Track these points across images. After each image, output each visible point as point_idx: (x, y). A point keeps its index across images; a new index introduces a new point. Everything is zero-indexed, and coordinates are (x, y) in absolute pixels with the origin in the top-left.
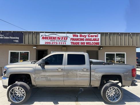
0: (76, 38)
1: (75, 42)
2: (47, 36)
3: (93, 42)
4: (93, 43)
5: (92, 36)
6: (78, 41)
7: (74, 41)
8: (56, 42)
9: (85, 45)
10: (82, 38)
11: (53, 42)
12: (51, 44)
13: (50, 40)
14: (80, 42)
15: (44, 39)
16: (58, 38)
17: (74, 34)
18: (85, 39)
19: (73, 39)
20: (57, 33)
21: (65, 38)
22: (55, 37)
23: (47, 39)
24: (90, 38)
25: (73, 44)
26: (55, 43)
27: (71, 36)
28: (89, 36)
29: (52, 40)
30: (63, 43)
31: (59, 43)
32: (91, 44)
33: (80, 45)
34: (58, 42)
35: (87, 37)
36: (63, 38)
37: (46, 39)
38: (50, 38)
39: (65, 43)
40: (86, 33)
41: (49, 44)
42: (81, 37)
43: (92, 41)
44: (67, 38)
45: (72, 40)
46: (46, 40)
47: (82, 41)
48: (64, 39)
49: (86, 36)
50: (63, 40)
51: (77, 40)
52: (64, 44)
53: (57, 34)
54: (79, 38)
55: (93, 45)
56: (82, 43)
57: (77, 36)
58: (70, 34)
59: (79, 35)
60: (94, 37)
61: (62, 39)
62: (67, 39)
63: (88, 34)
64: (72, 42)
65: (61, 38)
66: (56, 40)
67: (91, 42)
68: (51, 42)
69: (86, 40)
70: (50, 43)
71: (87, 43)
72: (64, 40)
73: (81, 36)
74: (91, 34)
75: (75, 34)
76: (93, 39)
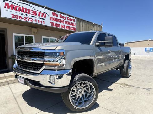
1: (55, 23)
2: (15, 5)
3: (72, 26)
4: (71, 28)
5: (70, 20)
6: (58, 23)
8: (30, 17)
9: (65, 28)
11: (25, 16)
12: (22, 20)
13: (21, 12)
14: (60, 24)
15: (9, 8)
16: (34, 12)
17: (53, 12)
18: (65, 21)
19: (53, 19)
20: (31, 3)
22: (29, 10)
23: (16, 9)
24: (69, 21)
25: (53, 25)
26: (30, 20)
28: (68, 19)
29: (25, 13)
30: (41, 21)
31: (36, 20)
32: (69, 29)
33: (60, 28)
34: (34, 19)
36: (41, 14)
37: (12, 9)
38: (21, 9)
39: (44, 22)
40: (65, 14)
41: (18, 19)
42: (61, 18)
43: (70, 25)
44: (45, 15)
45: (51, 19)
46: (14, 11)
47: (62, 24)
48: (42, 16)
49: (65, 18)
51: (57, 20)
52: (43, 24)
53: (31, 5)
54: (59, 19)
55: (72, 30)
56: (62, 26)
57: (57, 16)
58: (49, 10)
59: (59, 14)
60: (72, 21)
61: (39, 15)
62: (45, 17)
65: (38, 13)
66: (30, 15)
68: (23, 16)
69: (66, 23)
70: (21, 18)
72: (42, 18)
73: (61, 16)
74: (70, 17)
75: (55, 12)
76: (72, 23)
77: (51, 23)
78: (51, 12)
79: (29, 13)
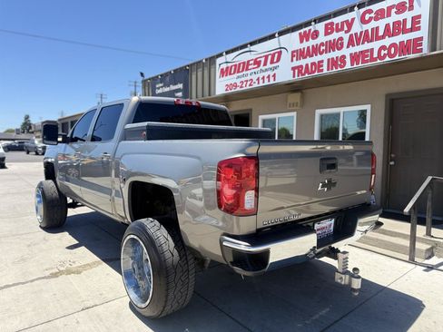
0: (312, 43)
1: (307, 65)
2: (230, 65)
3: (387, 42)
4: (383, 52)
5: (382, 14)
6: (316, 59)
7: (303, 62)
8: (249, 77)
9: (348, 66)
10: (335, 36)
11: (242, 79)
12: (238, 89)
14: (325, 57)
15: (223, 76)
16: (255, 61)
17: (302, 31)
18: (346, 38)
19: (301, 54)
20: (252, 44)
21: (273, 56)
22: (248, 62)
23: (230, 74)
24: (372, 25)
25: (300, 72)
26: (249, 83)
27: (292, 41)
28: (367, 17)
29: (241, 74)
30: (269, 77)
31: (258, 79)
32: (373, 59)
33: (325, 71)
34: (255, 78)
35: (357, 28)
36: (270, 57)
37: (227, 75)
38: (237, 68)
39: (274, 76)
41: (233, 90)
42: (332, 33)
43: (378, 38)
44: (280, 53)
45: (295, 59)
47: (336, 54)
48: (272, 62)
49: (350, 24)
50: (269, 66)
51: (315, 50)
52: (272, 81)
53: (253, 48)
54: (322, 44)
55: (387, 59)
56: (333, 63)
57: (316, 35)
58: (288, 35)
59: (321, 27)
60: (389, 15)
61: (265, 63)
62: (279, 59)
63: (362, 10)
64: (298, 67)
65: (263, 60)
66: (249, 72)
67: (376, 45)
68: (238, 82)
69: (351, 43)
70: (236, 86)
71: (354, 58)
72: (271, 66)
73: (329, 29)
74: (376, 7)
75: (307, 29)
76: (387, 26)
77: (293, 69)
78: (296, 35)
79: (247, 69)
